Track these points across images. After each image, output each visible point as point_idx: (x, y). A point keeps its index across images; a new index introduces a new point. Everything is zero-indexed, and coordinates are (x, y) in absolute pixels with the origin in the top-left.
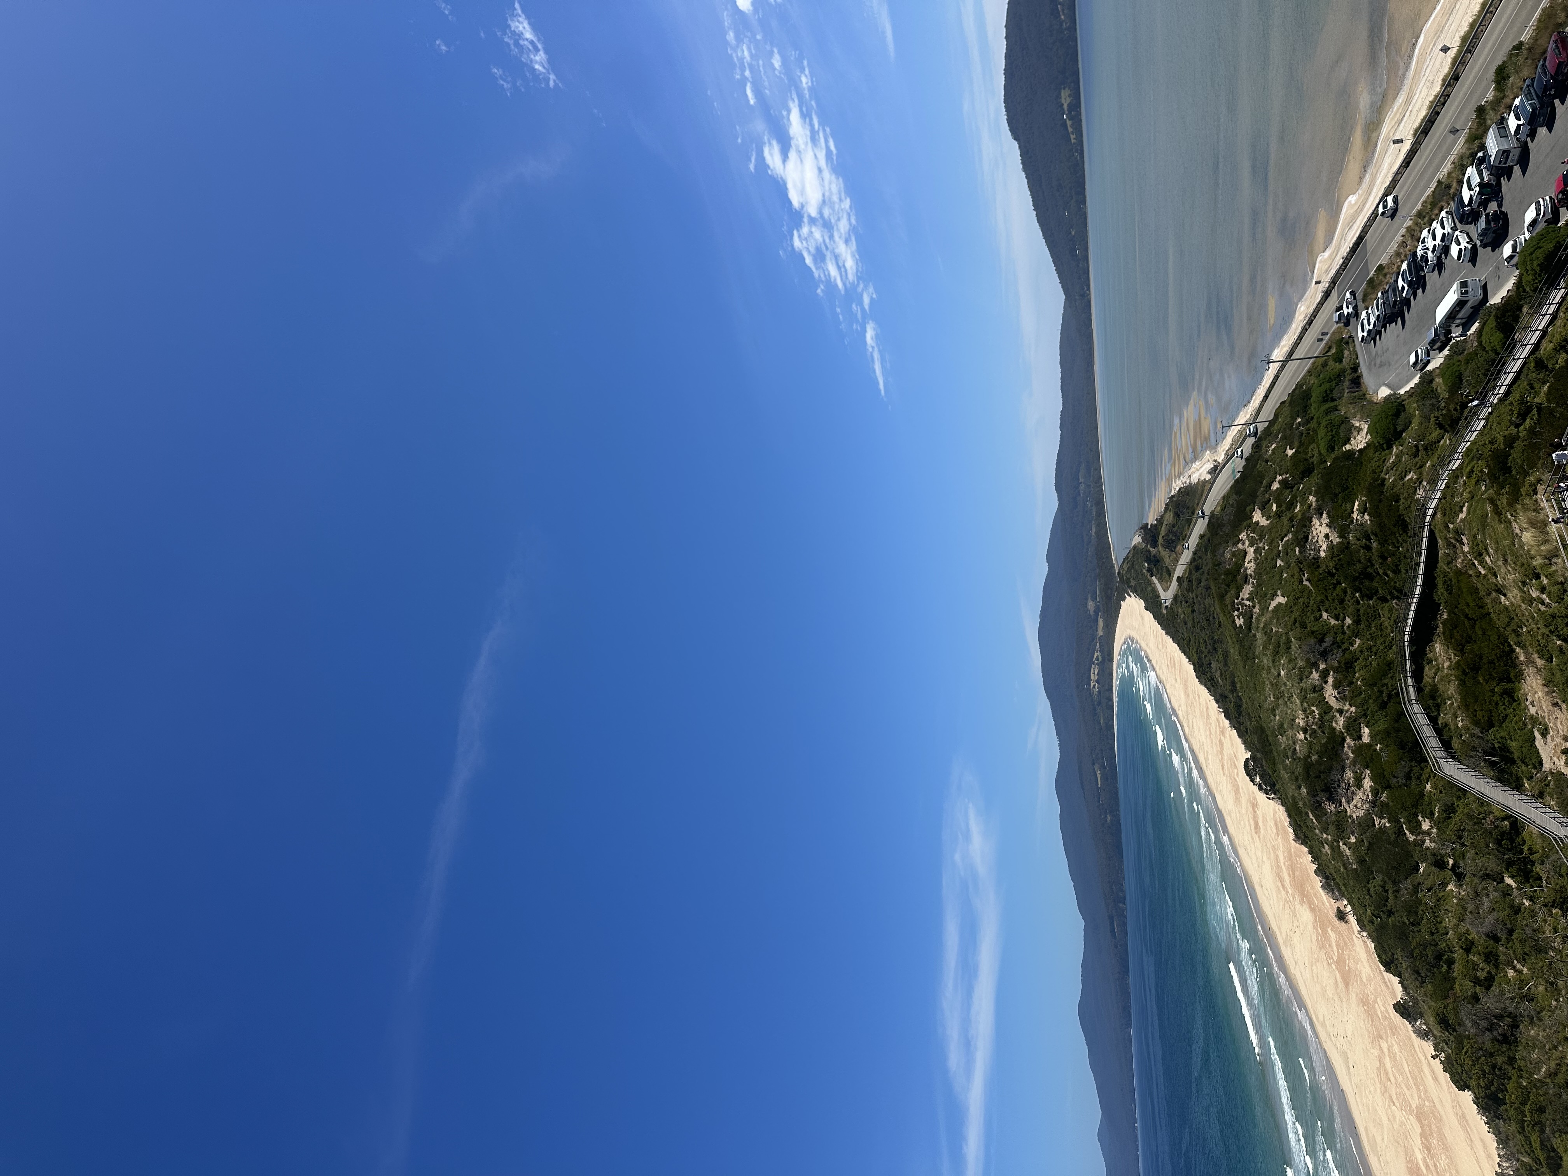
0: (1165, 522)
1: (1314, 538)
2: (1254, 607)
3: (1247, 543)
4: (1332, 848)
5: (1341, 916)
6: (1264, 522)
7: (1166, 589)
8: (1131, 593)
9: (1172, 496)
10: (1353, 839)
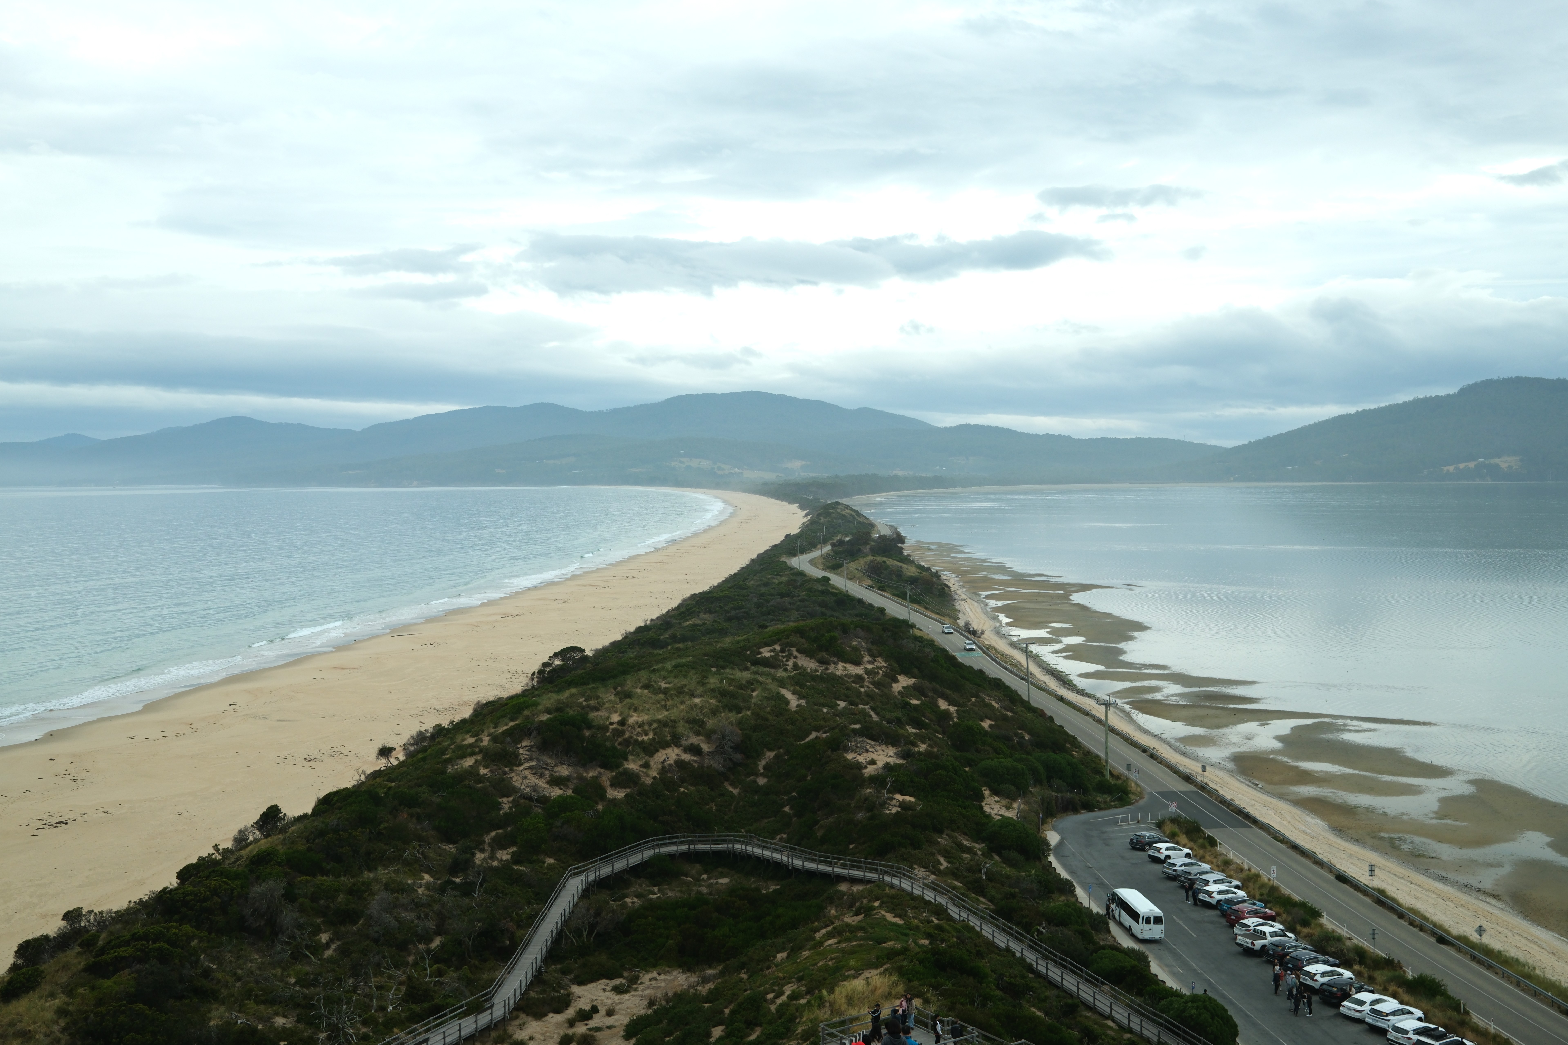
0: (904, 565)
1: (872, 747)
2: (786, 670)
3: (870, 667)
4: (471, 746)
5: (385, 752)
6: (897, 687)
7: (812, 562)
8: (809, 517)
9: (938, 577)
10: (483, 771)
